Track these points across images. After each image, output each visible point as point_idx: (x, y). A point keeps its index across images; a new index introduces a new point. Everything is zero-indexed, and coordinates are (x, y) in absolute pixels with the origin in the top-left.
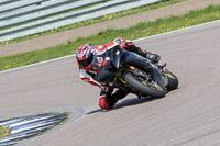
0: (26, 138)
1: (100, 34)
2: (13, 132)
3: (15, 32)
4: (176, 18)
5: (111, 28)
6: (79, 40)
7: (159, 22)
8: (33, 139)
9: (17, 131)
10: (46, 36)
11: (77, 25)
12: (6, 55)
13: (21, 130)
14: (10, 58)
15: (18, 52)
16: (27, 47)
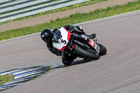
0: (24, 82)
1: (71, 16)
2: (15, 78)
3: (17, 14)
4: (120, 6)
5: (78, 12)
6: (58, 20)
7: (109, 9)
8: (28, 82)
9: (18, 77)
10: (37, 17)
11: (56, 11)
12: (12, 29)
13: (20, 77)
14: (14, 31)
15: (19, 27)
16: (25, 24)
